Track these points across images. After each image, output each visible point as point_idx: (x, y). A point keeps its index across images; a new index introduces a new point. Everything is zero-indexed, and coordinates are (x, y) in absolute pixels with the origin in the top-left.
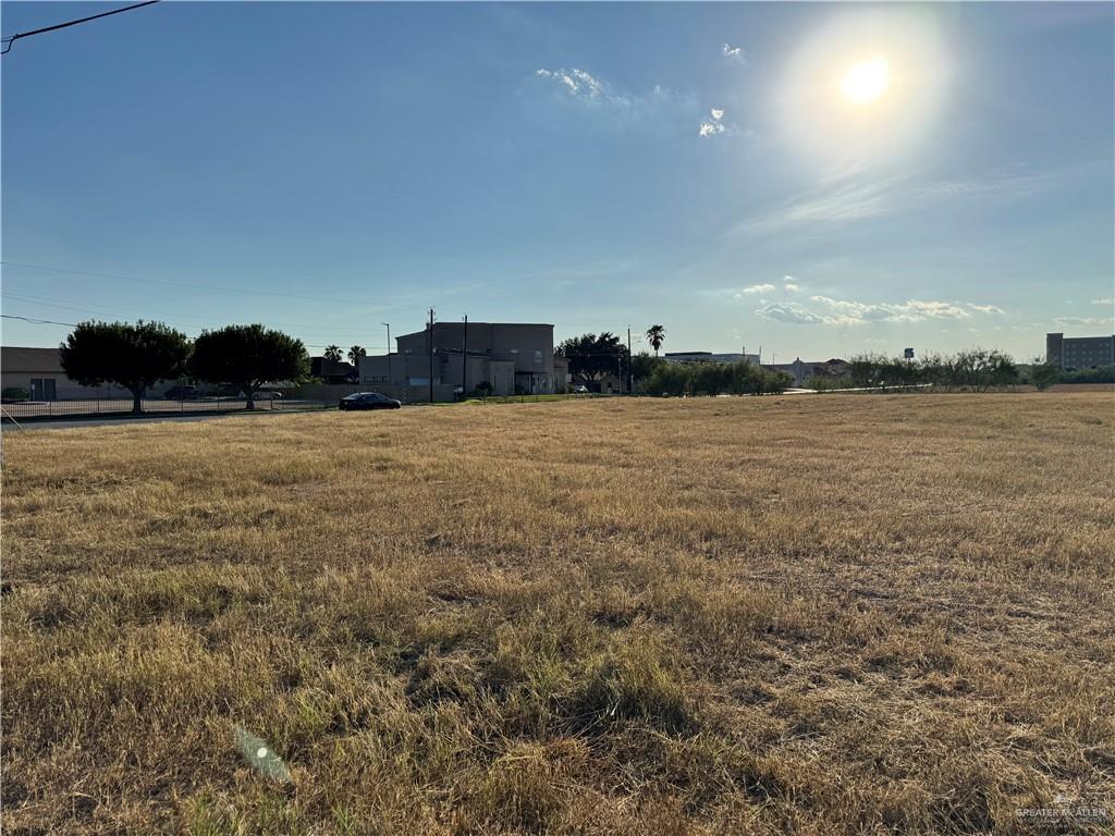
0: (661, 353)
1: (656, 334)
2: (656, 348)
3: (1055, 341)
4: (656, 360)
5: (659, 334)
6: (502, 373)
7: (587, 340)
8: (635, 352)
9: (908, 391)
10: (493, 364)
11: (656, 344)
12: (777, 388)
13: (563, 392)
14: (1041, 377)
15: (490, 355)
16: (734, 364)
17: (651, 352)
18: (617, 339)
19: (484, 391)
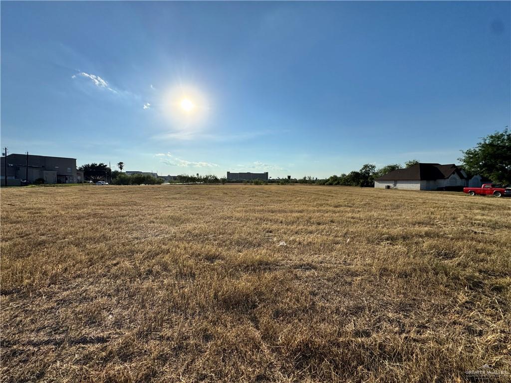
0: (124, 171)
1: (121, 165)
2: (121, 169)
3: (228, 173)
4: (121, 173)
5: (122, 165)
6: (50, 175)
7: (93, 165)
8: (113, 170)
9: (194, 184)
10: (45, 172)
11: (121, 168)
12: (159, 183)
13: (81, 183)
14: (224, 181)
15: (44, 168)
16: (146, 175)
17: (119, 170)
18: (106, 166)
19: (40, 182)
